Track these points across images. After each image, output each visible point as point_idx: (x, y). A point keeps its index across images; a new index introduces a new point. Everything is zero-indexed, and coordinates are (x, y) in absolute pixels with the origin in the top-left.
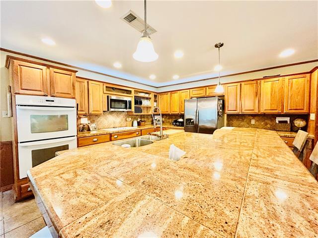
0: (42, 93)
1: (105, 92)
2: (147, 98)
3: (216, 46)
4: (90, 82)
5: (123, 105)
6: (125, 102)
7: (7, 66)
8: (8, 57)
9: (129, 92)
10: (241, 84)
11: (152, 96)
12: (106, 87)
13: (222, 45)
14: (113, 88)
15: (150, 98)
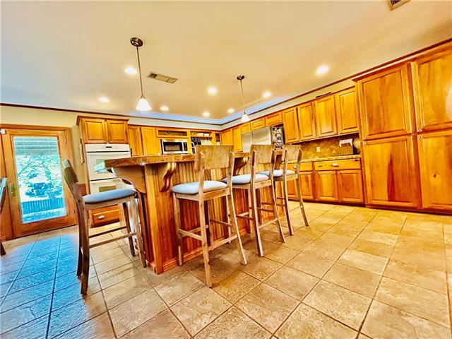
0: (103, 141)
1: (158, 136)
2: (207, 138)
3: (238, 78)
4: (142, 128)
5: (178, 148)
6: (180, 144)
7: (78, 124)
8: (78, 117)
9: (185, 133)
10: (297, 109)
11: (213, 135)
12: (159, 131)
13: (243, 77)
14: (167, 131)
15: (211, 138)
